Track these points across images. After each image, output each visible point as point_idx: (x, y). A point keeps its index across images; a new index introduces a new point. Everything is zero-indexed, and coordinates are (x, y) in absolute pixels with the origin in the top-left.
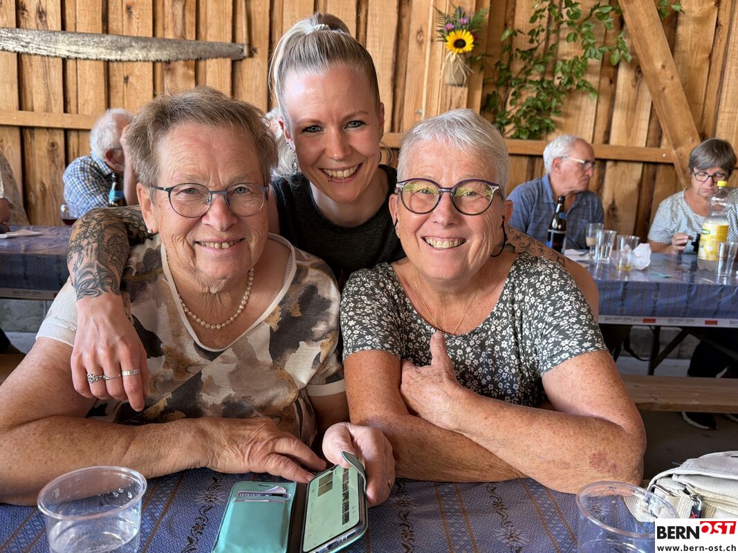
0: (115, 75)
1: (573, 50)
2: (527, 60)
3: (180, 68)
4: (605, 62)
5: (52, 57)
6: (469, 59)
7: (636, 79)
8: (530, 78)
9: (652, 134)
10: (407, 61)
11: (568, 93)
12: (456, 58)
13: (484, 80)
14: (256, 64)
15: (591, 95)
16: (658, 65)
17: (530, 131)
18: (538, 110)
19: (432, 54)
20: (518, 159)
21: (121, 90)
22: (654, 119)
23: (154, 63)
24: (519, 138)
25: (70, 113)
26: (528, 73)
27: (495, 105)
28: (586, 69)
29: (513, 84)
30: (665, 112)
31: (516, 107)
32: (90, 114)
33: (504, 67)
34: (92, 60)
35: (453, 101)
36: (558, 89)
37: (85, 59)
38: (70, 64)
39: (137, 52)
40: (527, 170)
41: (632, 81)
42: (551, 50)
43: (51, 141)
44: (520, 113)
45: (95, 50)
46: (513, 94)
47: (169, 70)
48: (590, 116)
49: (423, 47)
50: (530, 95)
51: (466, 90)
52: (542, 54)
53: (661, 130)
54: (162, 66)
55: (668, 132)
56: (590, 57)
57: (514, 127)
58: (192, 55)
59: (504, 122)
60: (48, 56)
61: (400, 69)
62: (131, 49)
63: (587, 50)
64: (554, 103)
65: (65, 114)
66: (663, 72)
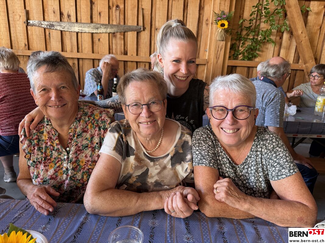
0: (95, 38)
1: (266, 26)
2: (248, 30)
3: (118, 35)
4: (278, 30)
5: (73, 32)
6: (226, 31)
7: (290, 37)
8: (249, 37)
9: (295, 58)
10: (202, 31)
11: (263, 43)
12: (221, 31)
13: (231, 38)
14: (146, 34)
15: (272, 44)
16: (300, 32)
17: (248, 57)
18: (251, 49)
19: (212, 29)
20: (243, 68)
21: (97, 44)
22: (296, 52)
23: (109, 34)
24: (244, 60)
25: (80, 52)
26: (248, 35)
27: (235, 47)
28: (271, 33)
29: (242, 39)
30: (302, 50)
31: (243, 48)
32: (87, 53)
33: (239, 33)
34: (87, 33)
35: (219, 47)
36: (260, 42)
37: (84, 33)
38: (79, 34)
39: (103, 29)
40: (247, 72)
41: (289, 38)
42: (258, 27)
43: (73, 62)
44: (245, 51)
45: (88, 29)
46: (242, 43)
47: (114, 36)
48: (271, 51)
49: (208, 26)
50: (248, 44)
51: (224, 42)
52: (254, 28)
53: (299, 57)
54: (112, 35)
55: (302, 58)
56: (273, 29)
57: (242, 56)
58: (122, 30)
59: (239, 54)
60: (71, 31)
61: (199, 34)
62: (101, 28)
63: (272, 26)
64: (258, 47)
65: (78, 53)
66: (302, 34)
